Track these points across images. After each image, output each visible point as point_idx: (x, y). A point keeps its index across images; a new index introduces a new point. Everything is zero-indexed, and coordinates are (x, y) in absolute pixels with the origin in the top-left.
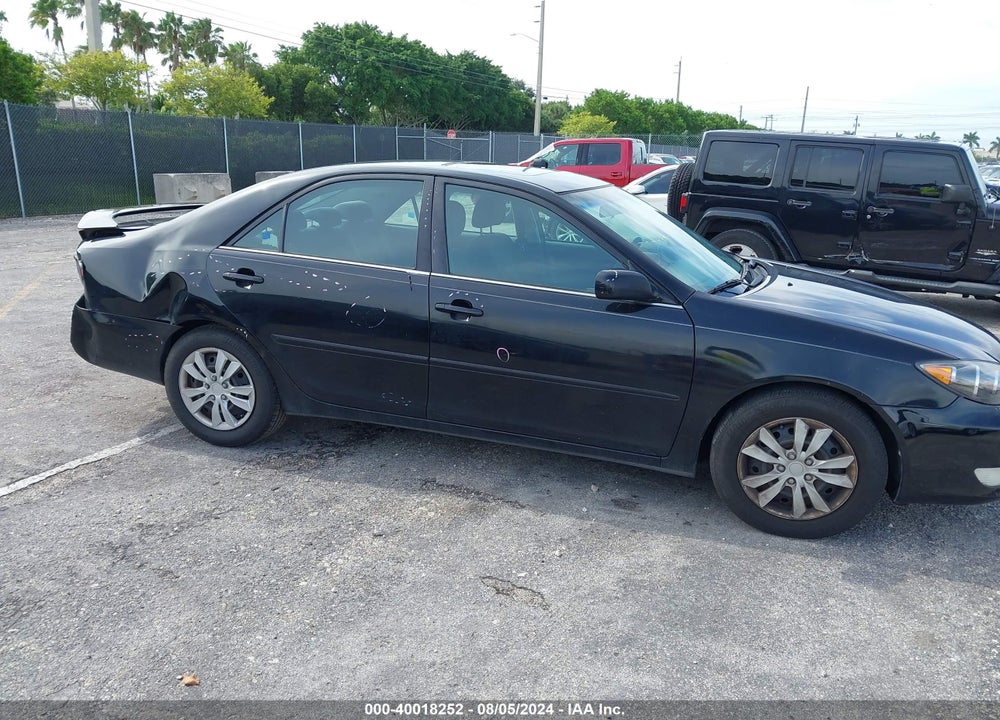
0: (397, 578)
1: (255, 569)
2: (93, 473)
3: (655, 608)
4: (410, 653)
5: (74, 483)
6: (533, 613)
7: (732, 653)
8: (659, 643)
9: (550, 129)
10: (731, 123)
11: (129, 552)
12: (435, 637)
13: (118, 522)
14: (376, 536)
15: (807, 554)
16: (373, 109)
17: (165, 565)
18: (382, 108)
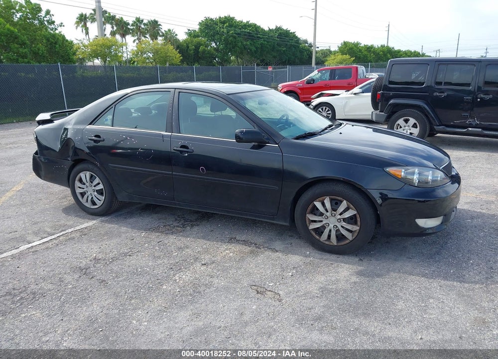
0: (208, 286)
1: (143, 280)
2: (78, 235)
3: (336, 302)
4: (209, 321)
5: (69, 239)
6: (274, 303)
7: (373, 326)
8: (336, 320)
9: (320, 63)
10: (416, 54)
11: (88, 271)
12: (223, 314)
13: (85, 257)
14: (203, 264)
15: (422, 276)
16: (233, 58)
17: (103, 278)
18: (237, 57)
